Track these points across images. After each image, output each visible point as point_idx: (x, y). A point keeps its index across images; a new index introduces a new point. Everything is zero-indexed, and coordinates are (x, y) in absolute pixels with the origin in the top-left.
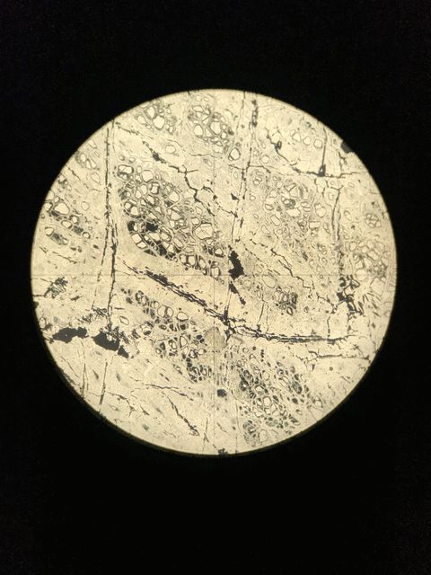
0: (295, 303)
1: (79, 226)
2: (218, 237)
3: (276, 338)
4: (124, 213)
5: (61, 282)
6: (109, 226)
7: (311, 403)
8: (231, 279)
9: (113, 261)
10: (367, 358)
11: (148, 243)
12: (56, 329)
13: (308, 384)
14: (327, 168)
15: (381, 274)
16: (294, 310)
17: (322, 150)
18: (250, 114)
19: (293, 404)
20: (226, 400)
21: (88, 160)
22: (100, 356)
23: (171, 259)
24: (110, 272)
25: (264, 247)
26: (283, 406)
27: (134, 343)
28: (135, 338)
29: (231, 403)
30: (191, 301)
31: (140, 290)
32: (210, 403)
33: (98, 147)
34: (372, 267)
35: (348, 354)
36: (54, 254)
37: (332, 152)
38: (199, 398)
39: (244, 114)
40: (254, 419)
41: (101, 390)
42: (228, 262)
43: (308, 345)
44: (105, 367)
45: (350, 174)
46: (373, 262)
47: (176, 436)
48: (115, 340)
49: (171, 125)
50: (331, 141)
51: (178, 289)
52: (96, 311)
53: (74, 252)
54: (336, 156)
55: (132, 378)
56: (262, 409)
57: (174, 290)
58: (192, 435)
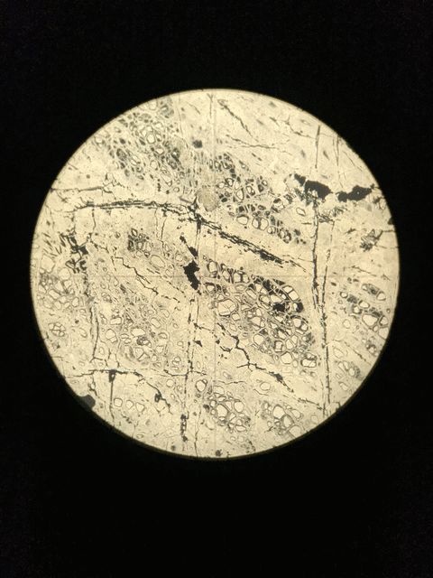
0: (130, 242)
1: (352, 304)
2: (213, 303)
3: (147, 205)
4: (309, 320)
5: (367, 247)
6: (322, 306)
7: (106, 140)
8: (196, 262)
9: (315, 271)
10: (52, 190)
11: (281, 292)
12: (369, 199)
13: (111, 160)
14: (108, 379)
15: (45, 277)
16: (130, 234)
17: (113, 397)
18: (188, 427)
19: (124, 138)
20: (193, 138)
21: (347, 370)
22: (324, 175)
23: (258, 278)
24: (318, 260)
25: (165, 296)
26: (134, 135)
27: (290, 190)
28: (289, 195)
29: (187, 135)
30: (235, 236)
31: (287, 244)
32: (209, 133)
33: (338, 383)
34: (54, 283)
35: (73, 193)
36: (375, 274)
37: (103, 395)
38: (220, 138)
39: (194, 427)
40: (163, 121)
41: (319, 140)
42: (200, 278)
43: (113, 199)
44: (318, 164)
45: (84, 374)
46: (54, 288)
47: (241, 98)
48: (309, 192)
49: (267, 411)
50: (105, 406)
51: (248, 248)
52: (329, 220)
53: (356, 277)
54: (100, 391)
55: (290, 154)
56: (156, 131)
57: (253, 247)
58: (225, 101)
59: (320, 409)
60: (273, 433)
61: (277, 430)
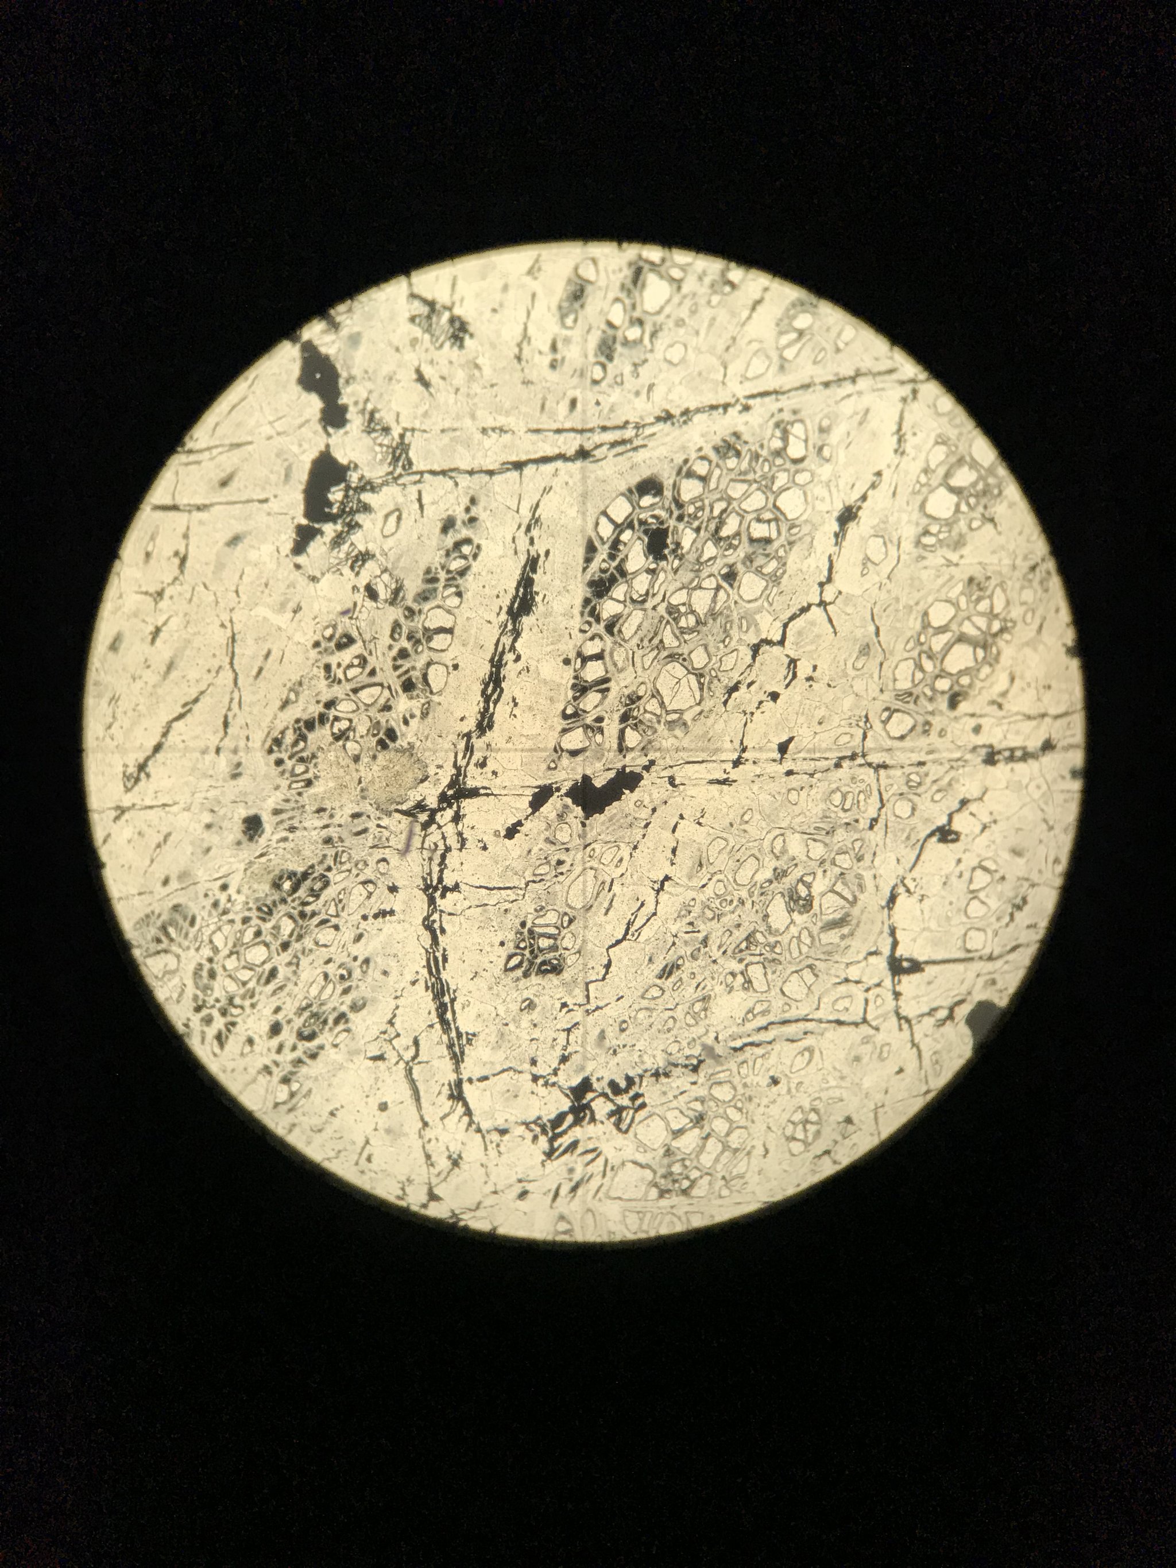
0: (542, 972)
1: (619, 348)
2: (671, 725)
3: (435, 941)
4: (679, 459)
5: (459, 331)
6: (637, 427)
7: (278, 1073)
8: (566, 787)
9: (546, 460)
10: (433, 1197)
11: (616, 544)
12: (329, 345)
13: (330, 1054)
14: (916, 977)
15: (666, 1184)
16: (519, 973)
17: (962, 955)
18: (1014, 742)
19: (265, 1028)
20: (239, 843)
21: (801, 333)
22: (283, 477)
23: (586, 614)
24: (514, 458)
25: (671, 856)
26: (254, 1000)
27: (337, 561)
28: (350, 562)
29: (232, 860)
30: (483, 692)
31: (483, 548)
32: (219, 802)
33: (840, 355)
34: (679, 1158)
35: (433, 1142)
36: (530, 298)
37: (962, 982)
38: (228, 770)
39: (1012, 725)
40: (203, 930)
41: (192, 502)
42: (609, 769)
43: (433, 1031)
44: (255, 497)
45: (912, 1041)
46: (693, 1156)
47: (113, 730)
48: (335, 510)
49: (941, 536)
50: (990, 973)
51: (510, 651)
52: (402, 443)
53: (546, 348)
54: (953, 993)
55: (241, 577)
56: (235, 946)
57: (504, 639)
58: (124, 773)
59: (915, 392)
60: (1000, 510)
61: (989, 501)
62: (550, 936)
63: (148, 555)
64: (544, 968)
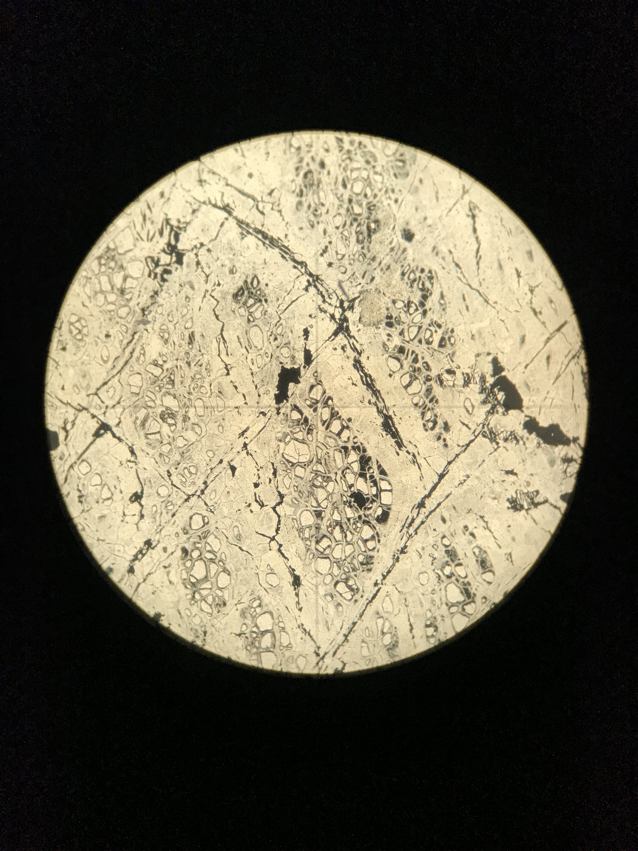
0: (241, 288)
1: (447, 559)
2: (286, 435)
3: (294, 260)
4: (383, 540)
5: (515, 506)
6: (411, 535)
7: (304, 149)
8: (302, 371)
9: (434, 488)
11: (375, 483)
12: (560, 451)
13: (291, 176)
14: (93, 431)
15: (110, 254)
16: (249, 281)
17: (84, 457)
18: (146, 559)
19: (327, 162)
20: (407, 224)
21: (383, 633)
22: (528, 383)
23: (360, 445)
24: (446, 477)
25: (235, 384)
26: (342, 168)
27: (476, 371)
28: (471, 376)
29: (404, 215)
30: (370, 376)
31: (424, 432)
32: (431, 232)
33: (361, 640)
34: (116, 270)
35: (217, 181)
36: (501, 545)
37: (73, 446)
38: (439, 248)
39: (153, 564)
40: (388, 177)
41: (554, 339)
42: (292, 394)
43: (260, 224)
44: (531, 365)
45: (70, 404)
46: (111, 275)
47: (499, 220)
48: (496, 390)
49: (253, 610)
50: (66, 460)
51: (376, 402)
52: (495, 441)
53: (475, 531)
54: (73, 438)
55: (507, 328)
56: (370, 182)
57: (382, 404)
58: (478, 208)
59: (318, 655)
60: (240, 642)
61: (248, 642)
62: (251, 306)
63: (551, 302)
64: (242, 291)
